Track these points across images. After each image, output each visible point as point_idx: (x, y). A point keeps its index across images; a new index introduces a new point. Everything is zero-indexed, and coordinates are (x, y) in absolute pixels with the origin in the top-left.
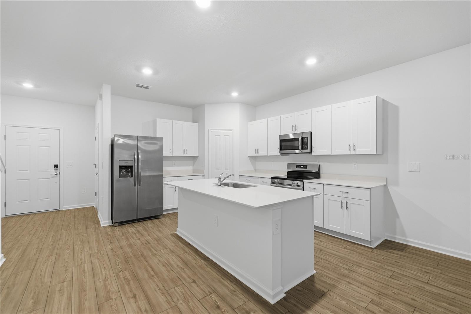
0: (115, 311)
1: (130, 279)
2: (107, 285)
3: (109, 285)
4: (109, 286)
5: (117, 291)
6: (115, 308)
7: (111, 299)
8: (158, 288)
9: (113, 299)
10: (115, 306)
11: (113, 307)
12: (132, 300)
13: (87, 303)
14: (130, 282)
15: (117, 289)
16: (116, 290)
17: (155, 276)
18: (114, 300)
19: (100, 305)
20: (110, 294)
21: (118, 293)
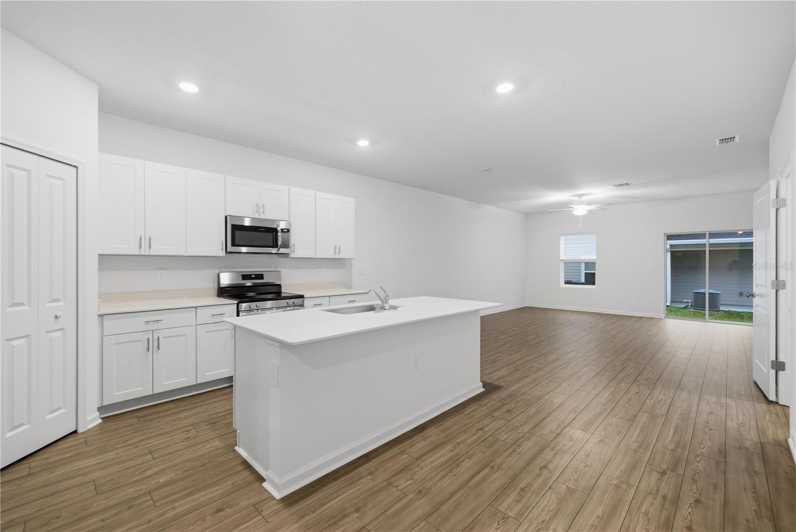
0: (578, 473)
1: (518, 489)
2: (553, 512)
3: (549, 510)
4: (551, 509)
5: (551, 490)
6: (575, 476)
7: (569, 489)
8: (514, 453)
9: (567, 486)
10: (572, 477)
11: (576, 478)
12: (551, 467)
13: (599, 512)
14: (524, 487)
15: (549, 494)
16: (551, 493)
17: (492, 464)
18: (567, 484)
19: (586, 493)
20: (562, 495)
21: (553, 488)
